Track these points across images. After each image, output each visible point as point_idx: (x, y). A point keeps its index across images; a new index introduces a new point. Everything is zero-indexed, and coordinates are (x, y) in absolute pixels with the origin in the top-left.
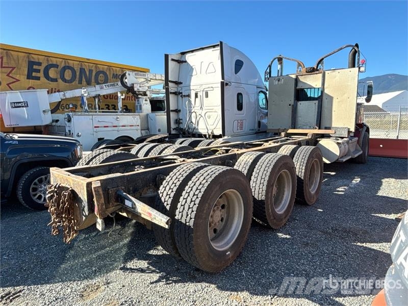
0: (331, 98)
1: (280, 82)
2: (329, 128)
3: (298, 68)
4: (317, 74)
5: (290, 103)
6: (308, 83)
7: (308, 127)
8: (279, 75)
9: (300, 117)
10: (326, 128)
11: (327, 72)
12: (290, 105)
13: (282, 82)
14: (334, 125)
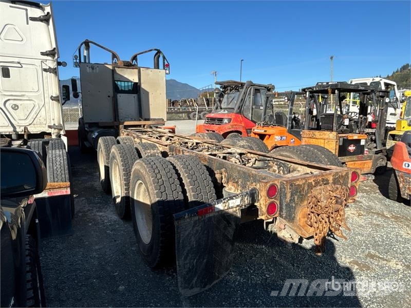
0: (147, 93)
1: (95, 71)
2: (148, 119)
3: (113, 59)
4: (133, 69)
5: (109, 94)
6: (125, 76)
7: (130, 119)
8: (87, 61)
9: (121, 109)
10: (146, 120)
11: (141, 69)
12: (109, 96)
13: (97, 71)
14: (152, 117)
